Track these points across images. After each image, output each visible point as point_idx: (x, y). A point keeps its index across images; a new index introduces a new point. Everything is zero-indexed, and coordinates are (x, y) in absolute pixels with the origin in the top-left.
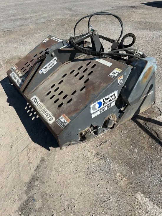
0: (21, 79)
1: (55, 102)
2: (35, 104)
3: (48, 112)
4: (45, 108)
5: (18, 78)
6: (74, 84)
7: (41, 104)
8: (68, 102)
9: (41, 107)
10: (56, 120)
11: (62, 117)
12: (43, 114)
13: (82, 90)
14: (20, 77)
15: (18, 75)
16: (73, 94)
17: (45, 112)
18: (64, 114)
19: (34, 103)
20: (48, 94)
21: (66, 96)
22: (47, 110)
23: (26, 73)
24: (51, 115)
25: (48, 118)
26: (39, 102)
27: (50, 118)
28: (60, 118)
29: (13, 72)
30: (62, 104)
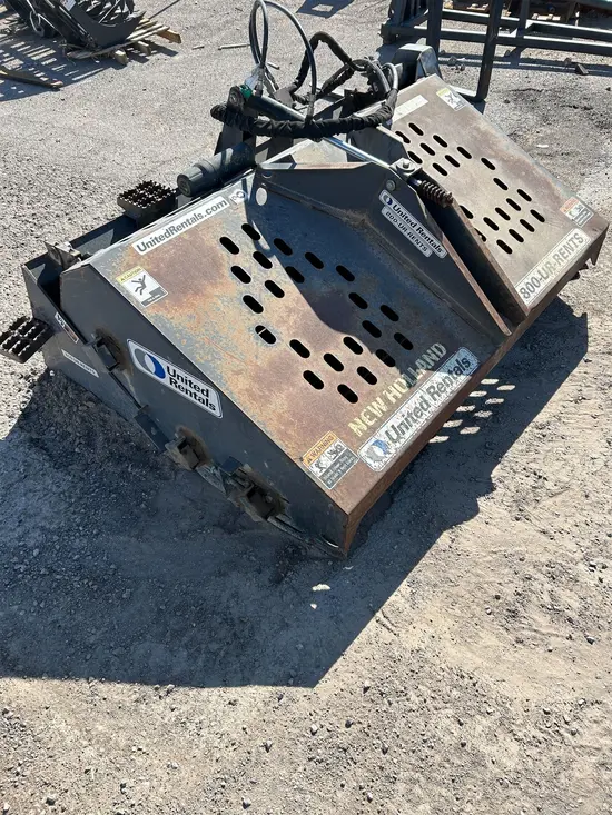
0: (425, 379)
1: (531, 229)
2: (541, 288)
3: (561, 246)
4: (552, 254)
5: (414, 401)
6: (473, 180)
7: (539, 268)
8: (528, 199)
9: (550, 268)
10: (577, 227)
11: (567, 214)
12: (569, 258)
13: (492, 167)
14: (412, 383)
15: (392, 409)
16: (505, 188)
17: (562, 254)
18: (562, 210)
19: (538, 290)
20: (509, 250)
21: (509, 201)
22: (556, 251)
23: (390, 362)
24: (568, 238)
25: (577, 246)
26: (534, 273)
27: (576, 241)
28: (571, 218)
29: (363, 452)
30: (533, 212)
